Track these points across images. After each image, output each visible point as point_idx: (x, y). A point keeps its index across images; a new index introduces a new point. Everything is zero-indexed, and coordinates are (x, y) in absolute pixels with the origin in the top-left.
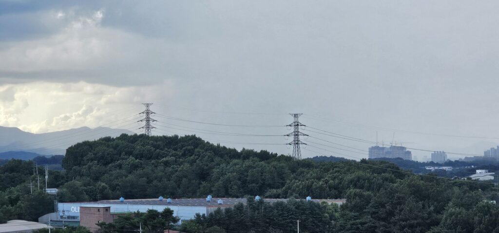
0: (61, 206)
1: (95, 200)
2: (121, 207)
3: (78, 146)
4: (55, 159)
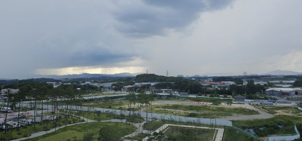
0: (135, 83)
1: (140, 82)
2: (144, 83)
3: (138, 75)
4: (135, 77)
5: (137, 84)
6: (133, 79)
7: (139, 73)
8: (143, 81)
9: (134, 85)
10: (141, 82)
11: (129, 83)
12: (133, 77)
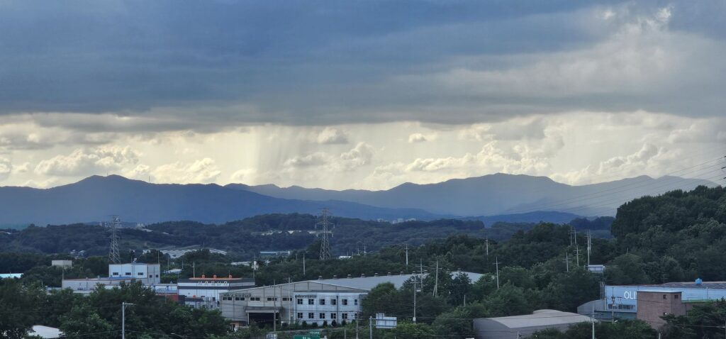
0: (610, 291)
1: (659, 282)
2: (696, 293)
3: (635, 202)
4: (600, 223)
5: (627, 295)
6: (582, 242)
7: (645, 179)
8: (686, 265)
9: (597, 304)
10: (674, 278)
11: (541, 283)
12: (583, 224)
